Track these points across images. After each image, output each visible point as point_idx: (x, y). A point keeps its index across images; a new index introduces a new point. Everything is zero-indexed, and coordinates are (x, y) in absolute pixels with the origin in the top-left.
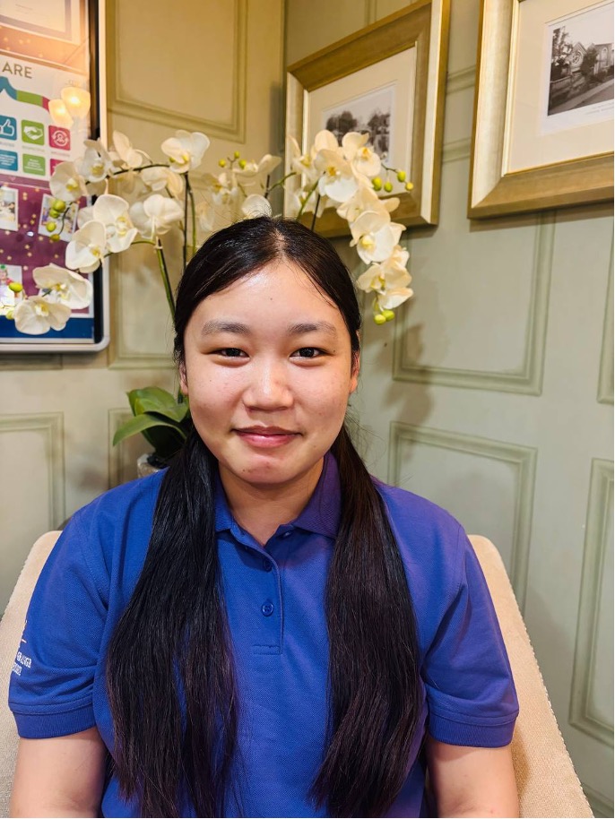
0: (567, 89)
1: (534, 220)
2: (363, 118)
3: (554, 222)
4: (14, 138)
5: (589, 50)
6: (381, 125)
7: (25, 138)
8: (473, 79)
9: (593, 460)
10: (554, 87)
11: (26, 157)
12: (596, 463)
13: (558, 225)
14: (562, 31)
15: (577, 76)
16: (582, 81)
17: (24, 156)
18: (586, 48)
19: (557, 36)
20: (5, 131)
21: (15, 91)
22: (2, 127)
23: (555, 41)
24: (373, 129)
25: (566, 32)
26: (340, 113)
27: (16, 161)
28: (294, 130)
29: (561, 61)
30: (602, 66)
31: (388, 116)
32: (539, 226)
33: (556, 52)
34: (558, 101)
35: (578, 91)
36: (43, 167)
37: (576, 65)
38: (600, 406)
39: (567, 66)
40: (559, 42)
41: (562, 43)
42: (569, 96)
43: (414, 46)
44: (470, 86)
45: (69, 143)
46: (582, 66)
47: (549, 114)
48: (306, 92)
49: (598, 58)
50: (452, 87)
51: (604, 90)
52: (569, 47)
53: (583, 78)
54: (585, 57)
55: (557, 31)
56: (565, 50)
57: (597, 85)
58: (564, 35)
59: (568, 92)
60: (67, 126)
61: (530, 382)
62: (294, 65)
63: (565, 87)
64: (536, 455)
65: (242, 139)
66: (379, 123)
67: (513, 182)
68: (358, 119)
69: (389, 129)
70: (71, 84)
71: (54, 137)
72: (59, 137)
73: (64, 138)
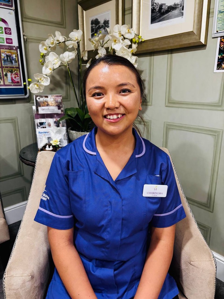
1: (149, 55)
2: (102, 22)
3: (154, 56)
9: (164, 122)
10: (152, 15)
12: (165, 123)
13: (155, 57)
15: (158, 12)
16: (159, 14)
18: (160, 4)
24: (105, 25)
26: (95, 19)
28: (81, 24)
29: (154, 8)
30: (163, 10)
31: (109, 21)
32: (150, 57)
33: (152, 5)
34: (154, 20)
35: (158, 17)
36: (4, 41)
37: (157, 9)
38: (166, 108)
39: (155, 9)
40: (153, 2)
41: (154, 2)
44: (130, 13)
45: (11, 32)
46: (159, 10)
47: (151, 24)
48: (84, 11)
49: (163, 7)
50: (126, 13)
51: (164, 18)
52: (156, 3)
54: (159, 8)
56: (155, 4)
57: (162, 16)
59: (156, 17)
60: (10, 27)
61: (149, 102)
62: (80, 2)
63: (155, 16)
64: (151, 122)
65: (65, 27)
66: (106, 23)
67: (143, 44)
68: (100, 21)
69: (109, 25)
70: (10, 13)
71: (6, 31)
72: (8, 31)
73: (9, 31)
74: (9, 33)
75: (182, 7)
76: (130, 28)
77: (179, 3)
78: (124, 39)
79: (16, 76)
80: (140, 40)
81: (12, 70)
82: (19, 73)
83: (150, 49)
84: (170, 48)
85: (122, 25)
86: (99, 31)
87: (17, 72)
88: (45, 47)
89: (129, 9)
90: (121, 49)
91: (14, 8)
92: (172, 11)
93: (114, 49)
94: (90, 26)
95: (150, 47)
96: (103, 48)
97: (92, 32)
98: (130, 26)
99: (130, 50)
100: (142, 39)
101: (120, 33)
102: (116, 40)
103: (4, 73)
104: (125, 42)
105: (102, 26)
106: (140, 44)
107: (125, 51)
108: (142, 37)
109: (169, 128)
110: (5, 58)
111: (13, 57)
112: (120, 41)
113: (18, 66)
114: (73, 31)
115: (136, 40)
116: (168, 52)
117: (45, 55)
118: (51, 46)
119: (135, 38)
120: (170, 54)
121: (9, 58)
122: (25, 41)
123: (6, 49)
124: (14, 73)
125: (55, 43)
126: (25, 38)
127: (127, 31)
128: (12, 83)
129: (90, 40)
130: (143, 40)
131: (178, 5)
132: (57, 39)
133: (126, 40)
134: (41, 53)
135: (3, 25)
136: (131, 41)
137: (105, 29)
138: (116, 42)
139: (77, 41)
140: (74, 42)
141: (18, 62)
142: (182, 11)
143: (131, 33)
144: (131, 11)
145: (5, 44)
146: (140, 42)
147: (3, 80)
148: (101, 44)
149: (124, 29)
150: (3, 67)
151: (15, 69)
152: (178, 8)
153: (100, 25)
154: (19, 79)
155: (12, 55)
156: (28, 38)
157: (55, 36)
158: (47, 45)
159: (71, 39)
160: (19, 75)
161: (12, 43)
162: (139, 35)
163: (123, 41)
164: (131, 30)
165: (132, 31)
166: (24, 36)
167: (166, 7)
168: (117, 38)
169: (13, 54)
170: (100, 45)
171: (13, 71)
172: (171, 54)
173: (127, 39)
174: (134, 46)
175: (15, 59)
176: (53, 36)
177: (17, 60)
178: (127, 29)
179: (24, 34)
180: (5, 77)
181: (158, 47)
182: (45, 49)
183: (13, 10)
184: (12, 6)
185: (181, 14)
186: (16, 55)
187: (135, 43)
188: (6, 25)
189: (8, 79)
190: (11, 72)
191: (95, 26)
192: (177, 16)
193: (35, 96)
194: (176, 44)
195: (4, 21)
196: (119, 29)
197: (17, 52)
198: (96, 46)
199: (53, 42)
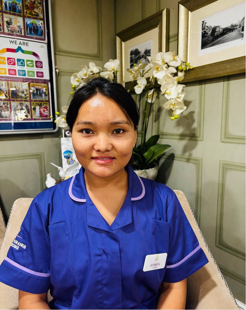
0: (207, 41)
1: (199, 84)
2: (142, 51)
3: (205, 84)
4: (24, 66)
5: (213, 28)
6: (148, 53)
7: (28, 66)
8: (176, 38)
10: (203, 40)
11: (28, 72)
12: (221, 162)
14: (205, 22)
15: (210, 36)
17: (28, 71)
18: (213, 27)
19: (203, 23)
20: (21, 64)
21: (23, 51)
22: (20, 63)
23: (203, 25)
24: (145, 54)
25: (206, 22)
26: (135, 49)
27: (25, 73)
28: (119, 55)
29: (205, 32)
30: (218, 33)
31: (150, 50)
32: (200, 86)
33: (203, 29)
34: (204, 45)
35: (210, 41)
36: (34, 74)
37: (210, 33)
38: (222, 143)
39: (207, 33)
40: (204, 25)
41: (205, 25)
42: (208, 43)
43: (157, 27)
44: (175, 40)
45: (42, 66)
46: (211, 33)
47: (202, 49)
48: (123, 42)
49: (216, 30)
50: (171, 40)
51: (218, 41)
52: (207, 27)
53: (212, 37)
54: (212, 30)
55: (203, 22)
56: (206, 28)
57: (216, 39)
58: (205, 23)
59: (207, 42)
60: (41, 60)
61: (199, 137)
62: (119, 33)
63: (206, 40)
64: (202, 160)
65: (101, 59)
66: (148, 52)
67: (191, 72)
68: (141, 51)
69: (151, 54)
70: (42, 47)
71: (37, 64)
72: (39, 64)
73: (41, 64)
74: (40, 66)
75: (242, 27)
76: (175, 56)
77: (237, 24)
78: (168, 67)
79: (46, 109)
80: (188, 68)
81: (41, 104)
82: (48, 107)
83: (200, 77)
84: (226, 75)
85: (166, 52)
86: (139, 61)
87: (46, 106)
88: (77, 79)
89: (175, 36)
90: (164, 77)
91: (46, 41)
92: (229, 33)
93: (156, 78)
94: (129, 56)
95: (201, 75)
96: (143, 78)
97: (131, 63)
98: (175, 52)
99: (176, 78)
100: (190, 66)
101: (163, 61)
102: (158, 68)
103: (33, 107)
104: (169, 70)
105: (143, 56)
106: (187, 72)
107: (169, 79)
108: (190, 65)
109: (227, 168)
110: (34, 92)
111: (43, 91)
112: (163, 69)
113: (47, 99)
114: (109, 61)
115: (183, 68)
116: (224, 79)
117: (76, 87)
118: (84, 77)
119: (181, 65)
120: (226, 81)
121: (38, 92)
122: (57, 75)
123: (36, 82)
124: (43, 107)
125: (89, 74)
126: (57, 71)
127: (172, 59)
128: (40, 117)
129: (128, 70)
130: (191, 68)
131: (236, 26)
132: (91, 70)
133: (170, 68)
134: (72, 85)
135: (34, 59)
136: (177, 68)
137: (145, 58)
138: (158, 70)
139: (113, 71)
140: (110, 73)
141: (48, 96)
142: (242, 32)
143: (176, 61)
144: (177, 38)
145: (36, 77)
146: (188, 69)
147: (30, 114)
148: (141, 74)
149: (168, 57)
150: (32, 101)
151: (45, 102)
152: (237, 29)
153: (140, 55)
154: (49, 113)
155: (42, 88)
156: (61, 72)
157: (89, 68)
158: (80, 77)
159: (107, 70)
160: (48, 109)
161: (42, 76)
162: (186, 63)
163: (167, 69)
164: (176, 58)
165: (178, 59)
166: (56, 69)
167: (221, 30)
168: (160, 66)
169: (44, 88)
170: (139, 75)
171: (43, 104)
172: (228, 80)
173: (172, 66)
174: (181, 75)
175: (45, 92)
176: (86, 67)
177: (47, 93)
178: (172, 56)
179: (56, 67)
180: (33, 111)
181: (211, 74)
182: (77, 80)
183: (46, 43)
184: (44, 40)
185: (241, 36)
186: (47, 88)
187: (181, 71)
188: (37, 58)
189: (37, 113)
190: (40, 105)
191: (135, 57)
192: (235, 38)
193: (64, 130)
194: (235, 69)
195: (35, 54)
196: (162, 57)
197: (48, 85)
198: (135, 76)
199: (86, 74)
